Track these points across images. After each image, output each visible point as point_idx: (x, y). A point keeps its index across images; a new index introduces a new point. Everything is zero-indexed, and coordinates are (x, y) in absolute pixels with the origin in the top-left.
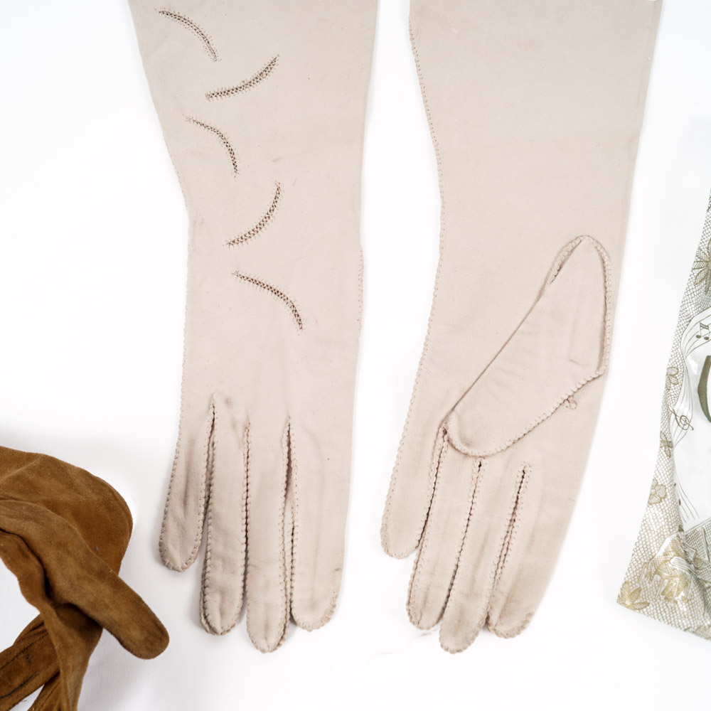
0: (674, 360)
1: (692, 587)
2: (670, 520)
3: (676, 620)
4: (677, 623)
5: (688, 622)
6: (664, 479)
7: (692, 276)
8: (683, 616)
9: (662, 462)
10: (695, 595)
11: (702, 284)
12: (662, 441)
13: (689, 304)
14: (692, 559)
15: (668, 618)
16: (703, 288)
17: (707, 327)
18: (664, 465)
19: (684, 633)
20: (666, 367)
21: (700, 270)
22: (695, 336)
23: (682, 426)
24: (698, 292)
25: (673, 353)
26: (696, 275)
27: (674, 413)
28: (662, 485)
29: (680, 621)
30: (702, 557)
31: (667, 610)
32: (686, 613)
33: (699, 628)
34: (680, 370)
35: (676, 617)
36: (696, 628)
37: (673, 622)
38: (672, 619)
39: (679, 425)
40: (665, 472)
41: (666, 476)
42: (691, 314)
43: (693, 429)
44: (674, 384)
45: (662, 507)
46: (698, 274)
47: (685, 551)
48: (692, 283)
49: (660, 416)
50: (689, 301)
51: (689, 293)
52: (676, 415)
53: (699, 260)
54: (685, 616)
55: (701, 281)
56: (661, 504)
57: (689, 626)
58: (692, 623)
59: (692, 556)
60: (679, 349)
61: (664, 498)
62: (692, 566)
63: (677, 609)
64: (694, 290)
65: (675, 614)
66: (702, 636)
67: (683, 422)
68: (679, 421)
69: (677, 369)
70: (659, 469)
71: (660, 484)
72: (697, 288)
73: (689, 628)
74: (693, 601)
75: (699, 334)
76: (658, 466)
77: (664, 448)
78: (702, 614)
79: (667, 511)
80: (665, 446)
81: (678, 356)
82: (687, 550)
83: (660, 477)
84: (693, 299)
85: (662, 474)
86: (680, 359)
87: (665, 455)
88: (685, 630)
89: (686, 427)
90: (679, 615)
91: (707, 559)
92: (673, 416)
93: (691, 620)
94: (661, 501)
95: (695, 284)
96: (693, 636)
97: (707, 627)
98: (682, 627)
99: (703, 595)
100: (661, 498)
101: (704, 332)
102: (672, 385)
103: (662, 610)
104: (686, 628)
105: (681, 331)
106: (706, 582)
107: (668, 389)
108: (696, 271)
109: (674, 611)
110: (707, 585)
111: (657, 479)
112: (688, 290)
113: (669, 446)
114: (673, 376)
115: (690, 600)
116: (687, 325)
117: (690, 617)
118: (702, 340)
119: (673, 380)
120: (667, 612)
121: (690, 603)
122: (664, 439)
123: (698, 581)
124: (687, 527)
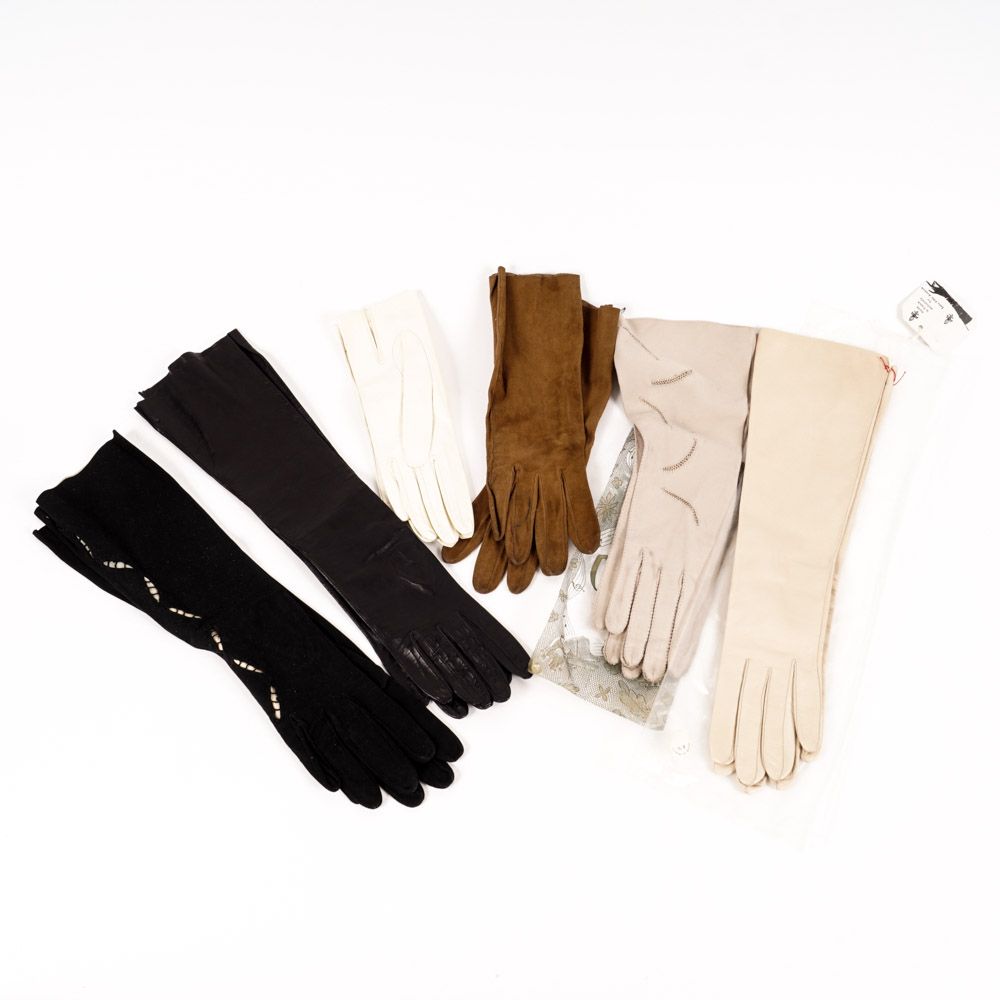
5: (560, 681)
36: (563, 684)
78: (567, 678)
97: (569, 685)
104: (559, 683)
123: (568, 663)
124: (567, 638)
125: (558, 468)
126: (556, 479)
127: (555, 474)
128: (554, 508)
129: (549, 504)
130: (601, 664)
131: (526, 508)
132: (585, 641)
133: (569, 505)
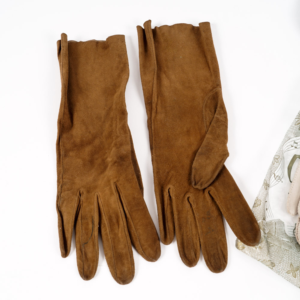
0: (278, 153)
1: (264, 243)
2: (260, 214)
3: (255, 256)
4: (255, 257)
5: (260, 257)
6: (262, 198)
7: (295, 121)
8: (258, 254)
9: (262, 191)
10: (265, 247)
11: (298, 125)
12: (264, 183)
13: (291, 132)
14: (266, 233)
15: (252, 254)
16: (298, 127)
17: (297, 143)
18: (263, 192)
19: (258, 261)
20: (275, 155)
21: (299, 119)
22: (291, 146)
23: (277, 180)
24: (295, 128)
25: (279, 150)
26: (296, 121)
27: (274, 174)
28: (260, 200)
29: (257, 256)
30: (272, 233)
31: (252, 251)
32: (260, 253)
33: (264, 260)
34: (280, 157)
35: (255, 254)
36: (263, 260)
37: (254, 257)
38: (254, 255)
39: (275, 179)
40: (262, 195)
41: (262, 196)
42: (291, 137)
43: (282, 182)
44: (277, 162)
45: (258, 209)
46: (297, 121)
47: (264, 229)
48: (294, 124)
49: (266, 173)
50: (291, 131)
51: (292, 128)
52: (275, 175)
53: (299, 115)
54: (259, 255)
55: (298, 124)
56: (258, 207)
57: (260, 259)
58: (262, 258)
59: (267, 231)
60: (282, 149)
61: (259, 205)
62: (266, 235)
63: (256, 251)
64: (294, 127)
65: (255, 253)
66: (265, 264)
67: (278, 179)
68: (276, 177)
69: (279, 156)
70: (260, 193)
71: (259, 199)
72: (296, 127)
73: (260, 260)
74: (263, 249)
75: (293, 145)
76: (260, 192)
77: (264, 186)
78: (266, 255)
79: (260, 211)
80: (265, 185)
81: (281, 151)
82: (265, 228)
83: (259, 197)
84: (293, 131)
85: (261, 196)
86: (281, 152)
87: (264, 189)
88: (258, 260)
89: (279, 180)
90: (257, 254)
91: (274, 234)
92: (273, 175)
93: (261, 257)
94: (258, 206)
95: (295, 125)
96: (261, 263)
97: (267, 261)
98: (257, 259)
99: (268, 248)
100: (258, 205)
101: (295, 145)
102: (276, 162)
103: (250, 251)
104: (259, 259)
105: (285, 142)
106: (271, 243)
107: (273, 164)
108: (297, 120)
109: (255, 252)
110: (271, 245)
111: (258, 197)
112: (291, 126)
113: (267, 185)
114: (277, 159)
115: (263, 248)
116: (288, 140)
117: (261, 255)
118: (293, 148)
119: (276, 160)
120: (252, 252)
121: (262, 249)
122: (265, 182)
123: (267, 242)
124: (267, 220)
125: (112, 183)
126: (112, 194)
127: (111, 188)
128: (114, 220)
129: (110, 219)
130: (293, 245)
131: (90, 226)
132: (281, 223)
133: (128, 215)
